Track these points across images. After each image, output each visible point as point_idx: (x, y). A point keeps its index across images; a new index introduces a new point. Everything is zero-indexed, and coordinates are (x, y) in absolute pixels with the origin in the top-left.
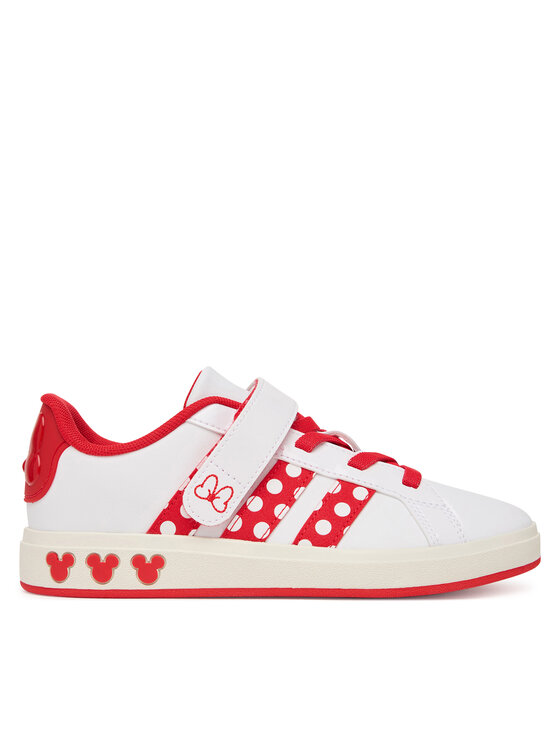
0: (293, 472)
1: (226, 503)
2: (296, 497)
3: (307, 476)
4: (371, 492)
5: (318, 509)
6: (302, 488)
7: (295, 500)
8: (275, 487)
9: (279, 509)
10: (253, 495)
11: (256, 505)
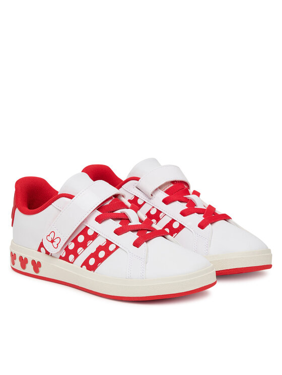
1: (57, 245)
2: (88, 245)
4: (117, 247)
5: (93, 252)
6: (92, 241)
8: (81, 239)
9: (80, 250)
10: (72, 241)
11: (72, 246)
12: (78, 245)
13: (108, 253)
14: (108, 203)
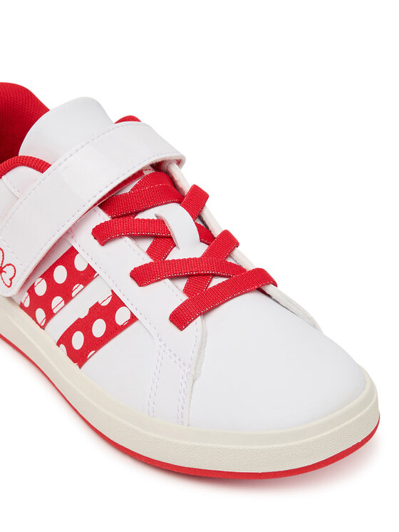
0: (80, 265)
1: (11, 279)
2: (73, 294)
3: (89, 275)
5: (82, 317)
6: (81, 286)
7: (72, 298)
9: (57, 301)
10: (42, 276)
11: (41, 289)
12: (54, 289)
13: (113, 330)
14: (127, 190)
